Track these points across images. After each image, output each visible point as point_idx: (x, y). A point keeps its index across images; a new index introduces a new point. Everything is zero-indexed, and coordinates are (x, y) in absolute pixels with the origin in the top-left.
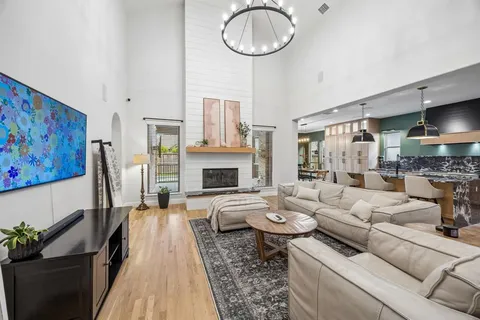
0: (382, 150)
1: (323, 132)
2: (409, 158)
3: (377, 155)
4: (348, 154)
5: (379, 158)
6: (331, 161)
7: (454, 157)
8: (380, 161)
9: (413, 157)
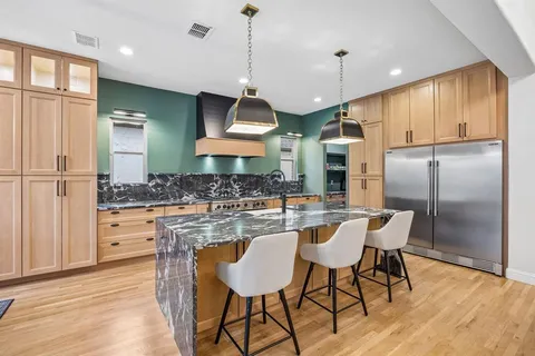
2: (164, 177)
5: (100, 177)
7: (222, 176)
8: (100, 186)
9: (172, 176)
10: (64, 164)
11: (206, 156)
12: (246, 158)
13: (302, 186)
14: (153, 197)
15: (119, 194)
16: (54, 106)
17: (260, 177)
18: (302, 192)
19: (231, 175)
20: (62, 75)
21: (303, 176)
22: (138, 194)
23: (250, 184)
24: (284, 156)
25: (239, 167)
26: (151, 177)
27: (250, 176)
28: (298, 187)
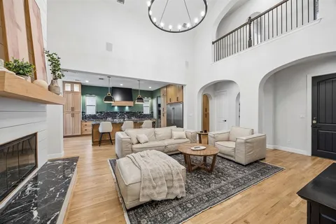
0: (84, 107)
2: (101, 112)
5: (83, 112)
7: (121, 112)
8: (83, 115)
9: (104, 112)
10: (73, 109)
11: (115, 106)
12: (130, 107)
13: (152, 116)
14: (98, 118)
15: (88, 117)
16: (71, 95)
17: (135, 113)
19: (124, 112)
20: (72, 87)
21: (152, 112)
22: (93, 117)
23: (131, 115)
25: (127, 109)
26: (97, 112)
27: (131, 112)
28: (150, 116)
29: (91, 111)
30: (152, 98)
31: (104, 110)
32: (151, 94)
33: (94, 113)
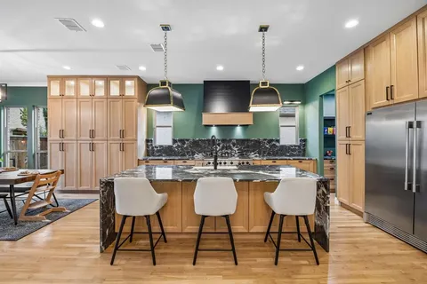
0: (150, 130)
1: (45, 89)
2: (182, 141)
3: (145, 138)
4: (100, 135)
5: (147, 141)
6: (62, 147)
7: (223, 141)
8: (147, 146)
9: (188, 140)
10: (122, 134)
11: (212, 126)
12: (245, 126)
13: (304, 150)
14: (176, 154)
15: (158, 151)
17: (258, 142)
18: (304, 155)
19: (231, 140)
21: (305, 141)
22: (167, 151)
23: (248, 147)
24: (283, 122)
25: (239, 133)
26: (174, 141)
27: (248, 140)
28: (299, 151)
29: (164, 138)
30: (305, 102)
31: (189, 135)
32: (301, 92)
33: (170, 143)
